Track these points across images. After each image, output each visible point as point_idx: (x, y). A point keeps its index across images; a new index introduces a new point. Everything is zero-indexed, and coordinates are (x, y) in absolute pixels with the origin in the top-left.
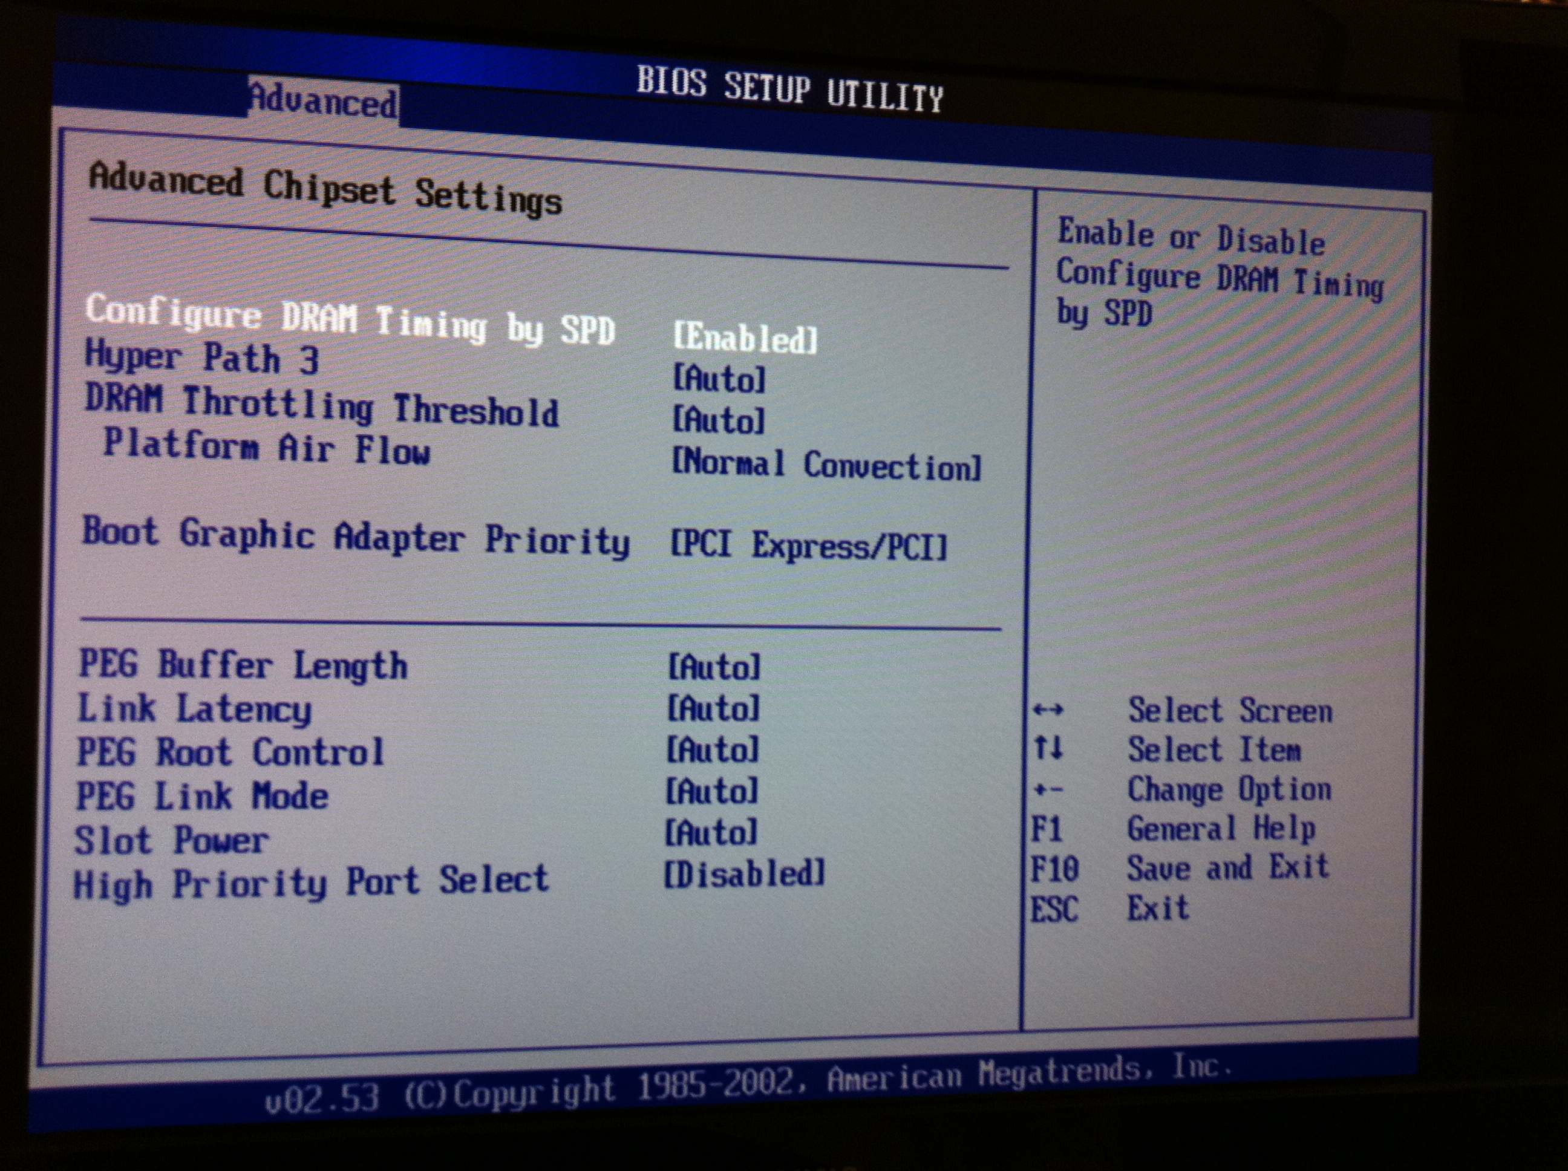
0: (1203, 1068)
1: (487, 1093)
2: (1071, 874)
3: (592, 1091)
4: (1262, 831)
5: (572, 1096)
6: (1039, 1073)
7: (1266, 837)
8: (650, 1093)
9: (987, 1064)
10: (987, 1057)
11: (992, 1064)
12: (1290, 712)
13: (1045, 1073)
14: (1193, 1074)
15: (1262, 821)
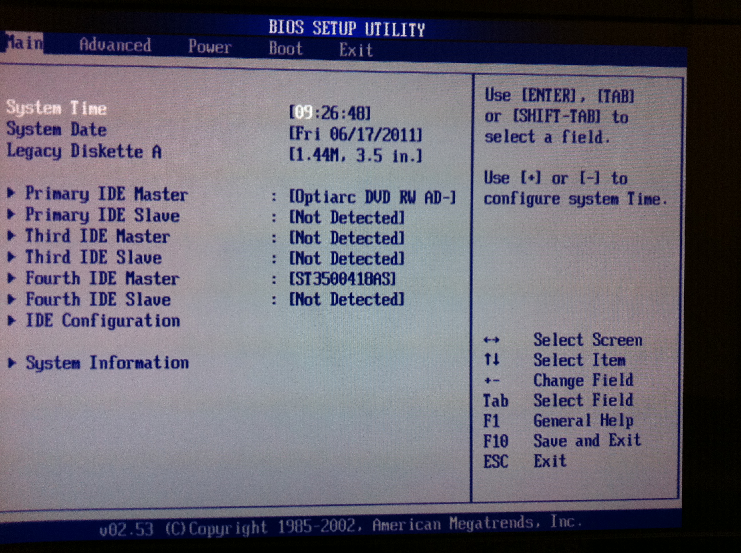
0: (567, 523)
1: (205, 528)
3: (256, 528)
5: (246, 530)
6: (480, 524)
8: (284, 530)
9: (454, 519)
10: (453, 515)
12: (619, 341)
13: (484, 524)
14: (561, 525)
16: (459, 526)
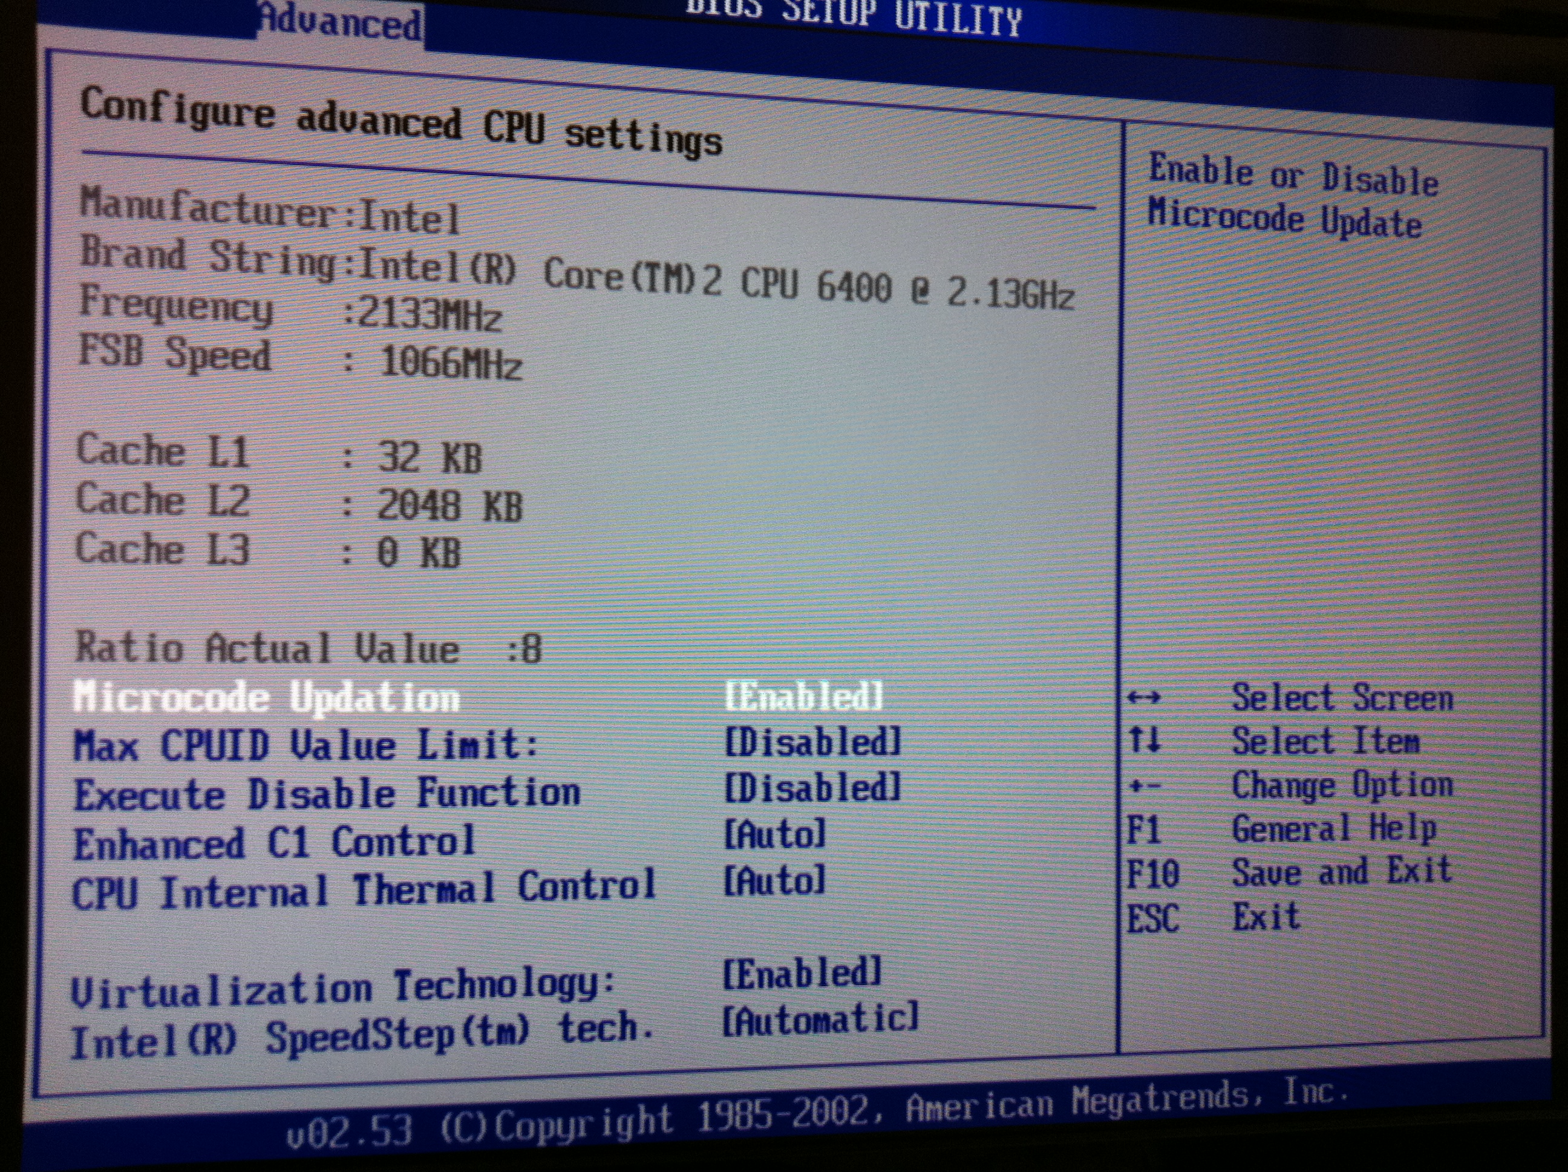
0: (1317, 1094)
1: (532, 1125)
2: (1171, 880)
3: (647, 1122)
4: (1378, 830)
5: (625, 1128)
6: (1138, 1100)
7: (1383, 837)
8: (711, 1124)
9: (1081, 1091)
10: (1080, 1083)
11: (1086, 1089)
12: (1407, 700)
13: (1145, 1100)
14: (1306, 1100)
15: (1378, 820)
16: (1091, 1106)
